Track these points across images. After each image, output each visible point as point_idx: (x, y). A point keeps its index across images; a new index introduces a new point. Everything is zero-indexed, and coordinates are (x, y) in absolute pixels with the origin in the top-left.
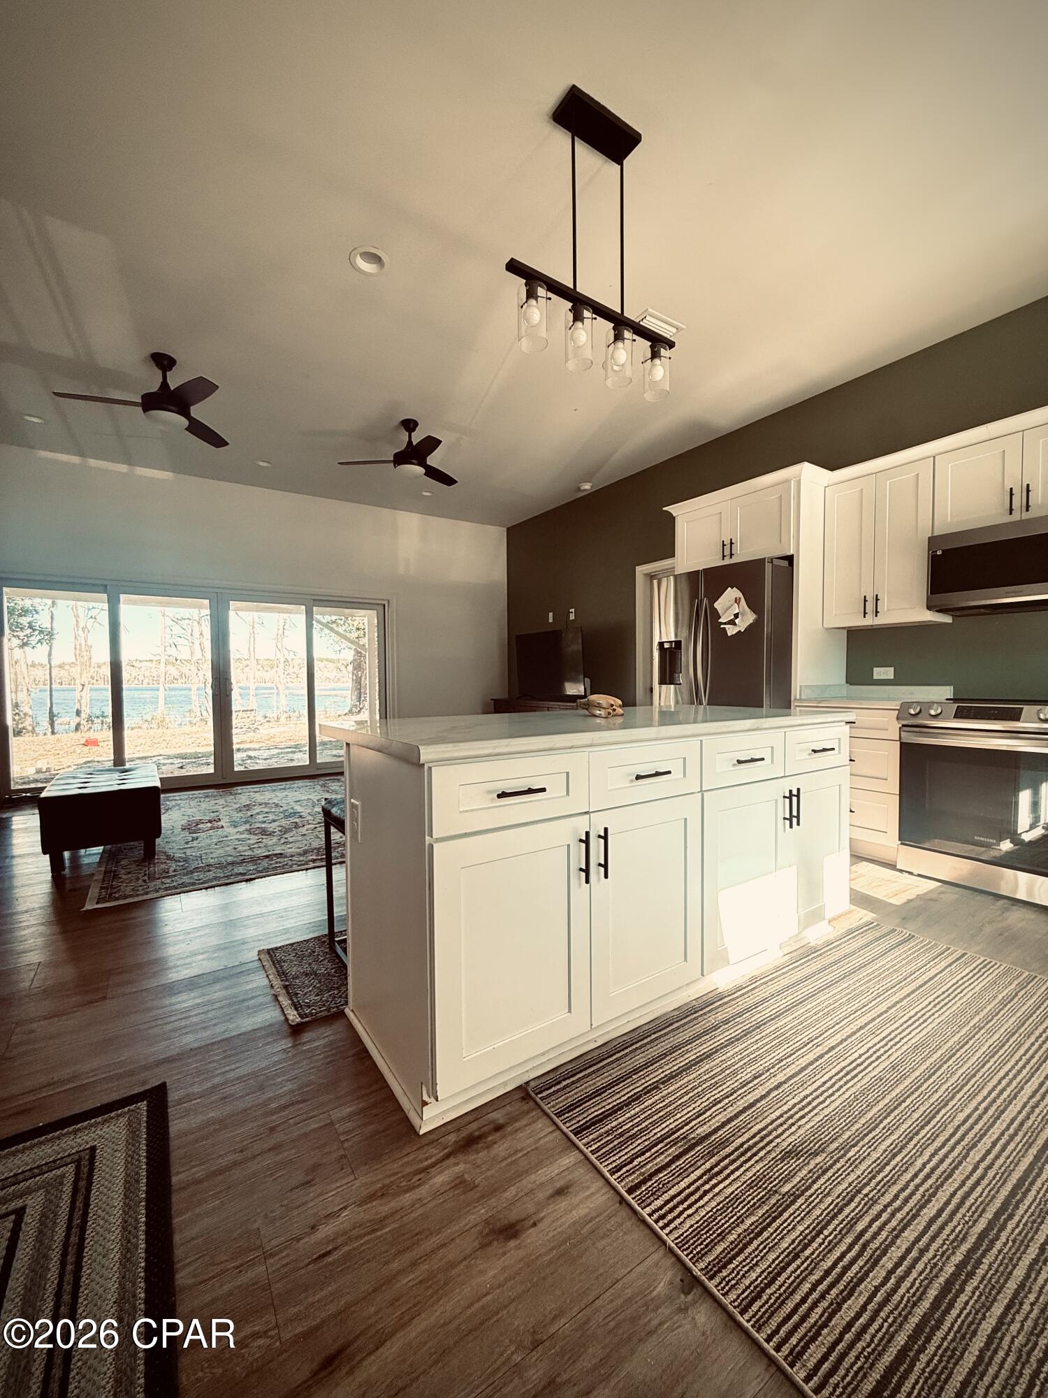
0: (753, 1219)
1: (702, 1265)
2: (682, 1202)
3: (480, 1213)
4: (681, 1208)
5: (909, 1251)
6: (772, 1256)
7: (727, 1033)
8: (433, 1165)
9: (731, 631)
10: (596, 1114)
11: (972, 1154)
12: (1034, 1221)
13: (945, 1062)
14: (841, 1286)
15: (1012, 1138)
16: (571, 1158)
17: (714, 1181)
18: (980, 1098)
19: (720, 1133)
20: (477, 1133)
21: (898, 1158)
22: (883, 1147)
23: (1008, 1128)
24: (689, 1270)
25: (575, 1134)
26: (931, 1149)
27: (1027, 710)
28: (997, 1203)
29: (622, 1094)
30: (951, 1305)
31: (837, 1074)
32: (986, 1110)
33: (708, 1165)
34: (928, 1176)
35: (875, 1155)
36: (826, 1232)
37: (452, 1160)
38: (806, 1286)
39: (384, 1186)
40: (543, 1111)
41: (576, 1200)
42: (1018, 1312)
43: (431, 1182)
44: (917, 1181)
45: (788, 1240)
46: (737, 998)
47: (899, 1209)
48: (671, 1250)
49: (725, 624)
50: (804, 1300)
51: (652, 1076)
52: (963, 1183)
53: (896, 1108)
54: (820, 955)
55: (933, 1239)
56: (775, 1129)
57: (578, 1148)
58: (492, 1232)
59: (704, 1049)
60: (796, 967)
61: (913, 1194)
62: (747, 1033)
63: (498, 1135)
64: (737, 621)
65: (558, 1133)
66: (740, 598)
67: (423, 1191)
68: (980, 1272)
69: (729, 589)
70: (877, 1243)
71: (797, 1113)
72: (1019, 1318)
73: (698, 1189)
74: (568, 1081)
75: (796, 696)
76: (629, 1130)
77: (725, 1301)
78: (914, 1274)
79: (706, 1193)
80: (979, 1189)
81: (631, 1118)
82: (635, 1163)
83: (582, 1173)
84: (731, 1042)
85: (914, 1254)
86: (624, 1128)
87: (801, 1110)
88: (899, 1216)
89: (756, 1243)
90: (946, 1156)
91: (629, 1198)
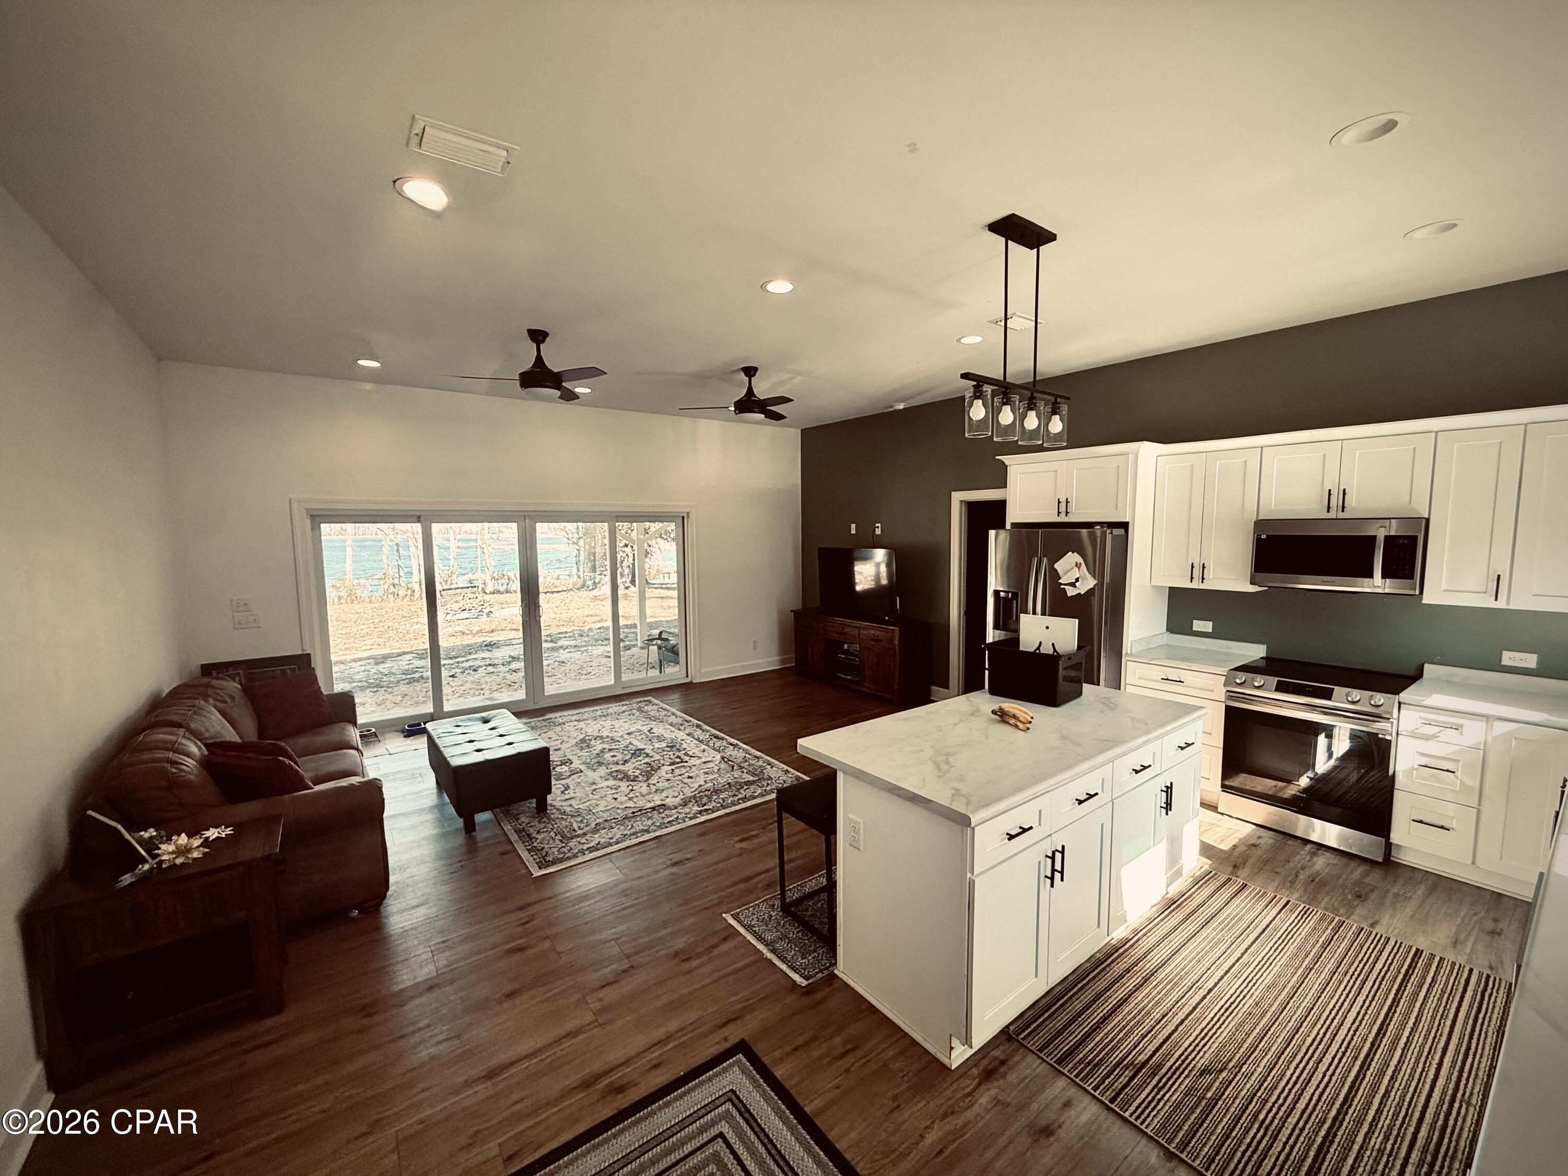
0: (1195, 1115)
1: (1174, 1145)
2: (1147, 1107)
3: (1021, 1122)
4: (1147, 1111)
5: (1293, 1130)
6: (1213, 1138)
7: (1132, 981)
8: (974, 1090)
9: (1071, 592)
10: (1065, 1049)
11: (1320, 1066)
12: (1364, 1109)
13: (1291, 999)
14: (1259, 1152)
15: (1344, 1053)
16: (1062, 1083)
17: (1162, 1093)
18: (1319, 1025)
19: (1154, 1059)
20: (990, 1067)
21: (1274, 1071)
22: (1263, 1064)
23: (1340, 1047)
24: (1168, 1149)
25: (1059, 1064)
27: (1339, 691)
28: (1341, 1098)
29: (1077, 1033)
30: (1324, 1160)
31: (1219, 1011)
32: (1325, 1034)
33: (1154, 1082)
34: (1295, 1083)
35: (1259, 1070)
36: (1241, 1122)
37: (983, 1087)
38: (1239, 1154)
39: (950, 1107)
40: (1027, 1048)
41: (1078, 1109)
42: (1361, 1161)
43: (979, 1103)
44: (1290, 1086)
45: (1220, 1127)
46: (1128, 949)
47: (1282, 1105)
48: (1151, 1138)
49: (1065, 585)
50: (1239, 1162)
51: (1091, 1018)
52: (1318, 1086)
53: (1265, 1035)
54: (1179, 906)
55: (1306, 1122)
57: (1064, 1074)
58: (1035, 1132)
59: (1121, 994)
60: (1164, 918)
61: (1289, 1094)
62: (1146, 980)
63: (1005, 1067)
64: (1077, 584)
65: (1044, 1064)
66: (1080, 564)
67: (976, 1109)
68: (1337, 1140)
69: (1070, 553)
70: (1273, 1127)
71: (1200, 1042)
72: (1362, 1164)
73: (1153, 1098)
74: (1034, 1025)
75: (1127, 651)
76: (1092, 1060)
77: (1195, 1164)
78: (1299, 1144)
79: (1160, 1100)
80: (1328, 1090)
81: (1092, 1050)
82: (1107, 1082)
83: (1073, 1091)
84: (1138, 988)
85: (1297, 1132)
86: (1089, 1058)
87: (1203, 1039)
88: (1283, 1109)
89: (1201, 1131)
90: (1304, 1068)
91: (1113, 1106)
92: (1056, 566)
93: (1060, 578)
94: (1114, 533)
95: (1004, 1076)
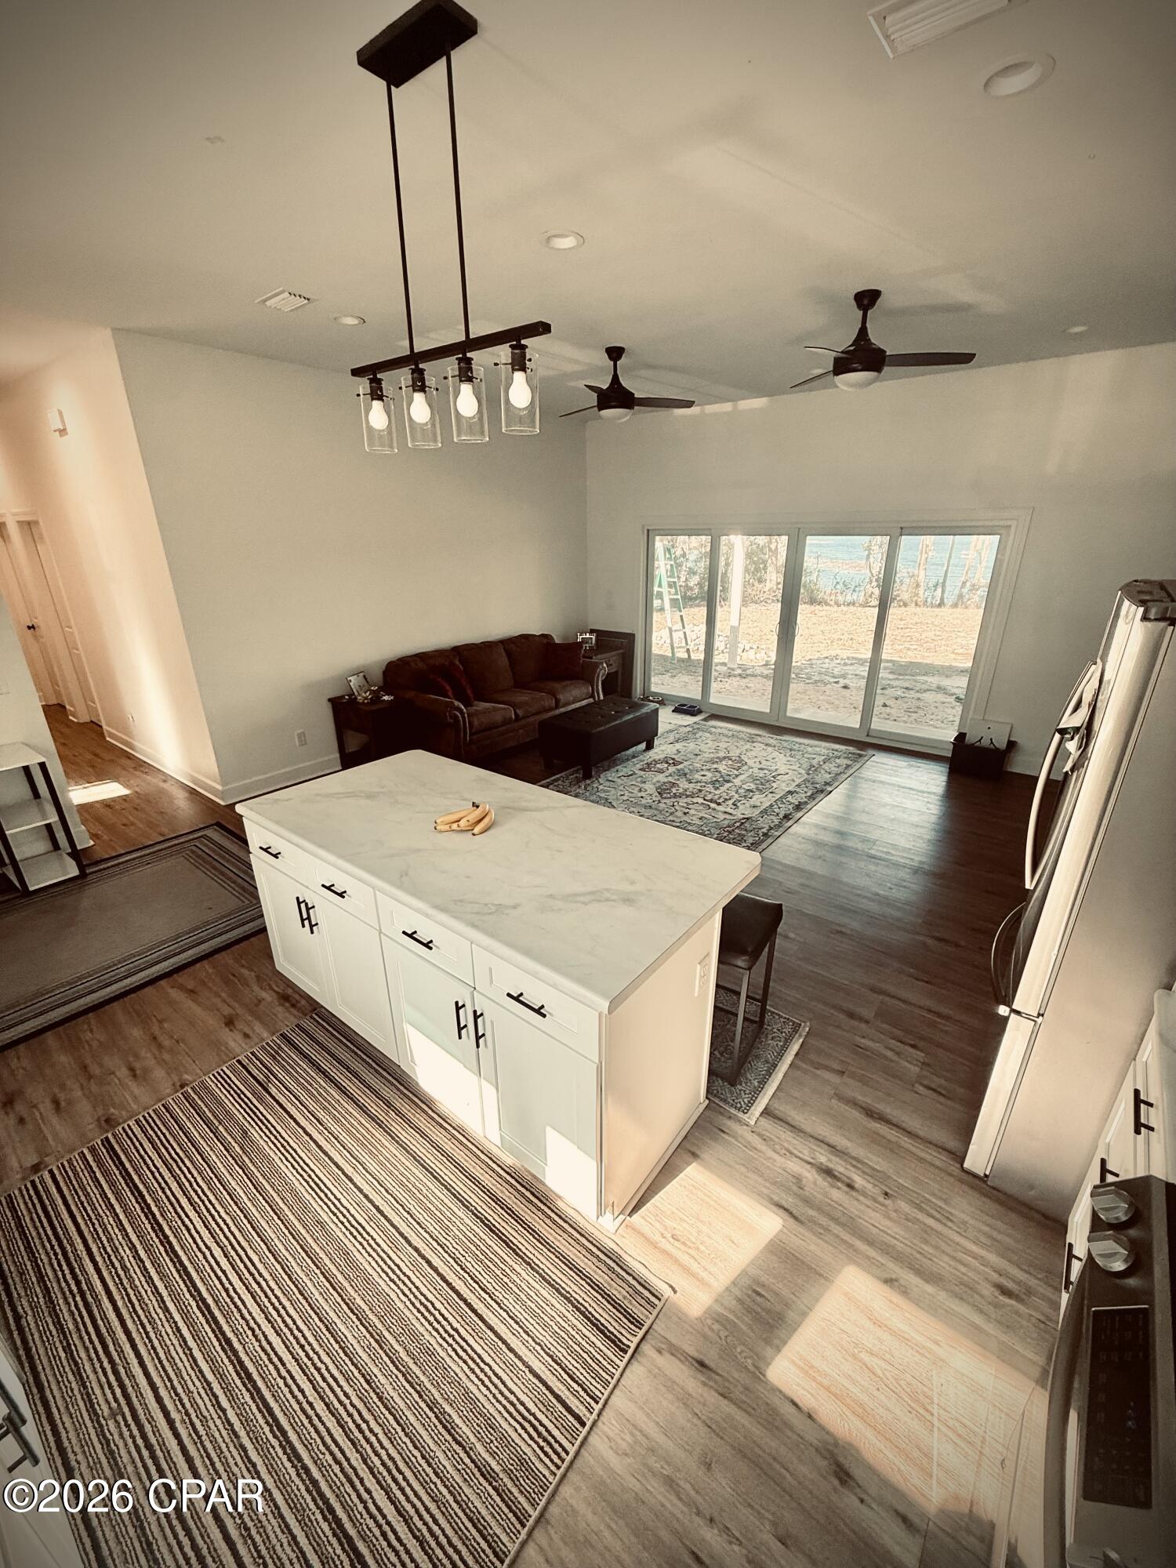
5: (166, 1182)
11: (219, 1249)
12: (159, 1267)
14: (159, 1145)
15: (227, 1290)
18: (272, 1284)
20: (289, 997)
21: (228, 1197)
22: (239, 1189)
26: (229, 1221)
28: (177, 1248)
30: (133, 1194)
31: (317, 1176)
32: (258, 1283)
33: (246, 1092)
34: (208, 1211)
35: (233, 1183)
38: (164, 1131)
40: (304, 1019)
42: (117, 1226)
44: (207, 1203)
47: (191, 1185)
50: (159, 1129)
52: (198, 1232)
55: (167, 1197)
57: (273, 1037)
61: (199, 1197)
68: (142, 1215)
70: (175, 1166)
71: (279, 1142)
72: (114, 1225)
78: (153, 1180)
80: (190, 1240)
84: (363, 1109)
85: (163, 1185)
88: (187, 1184)
90: (221, 1230)
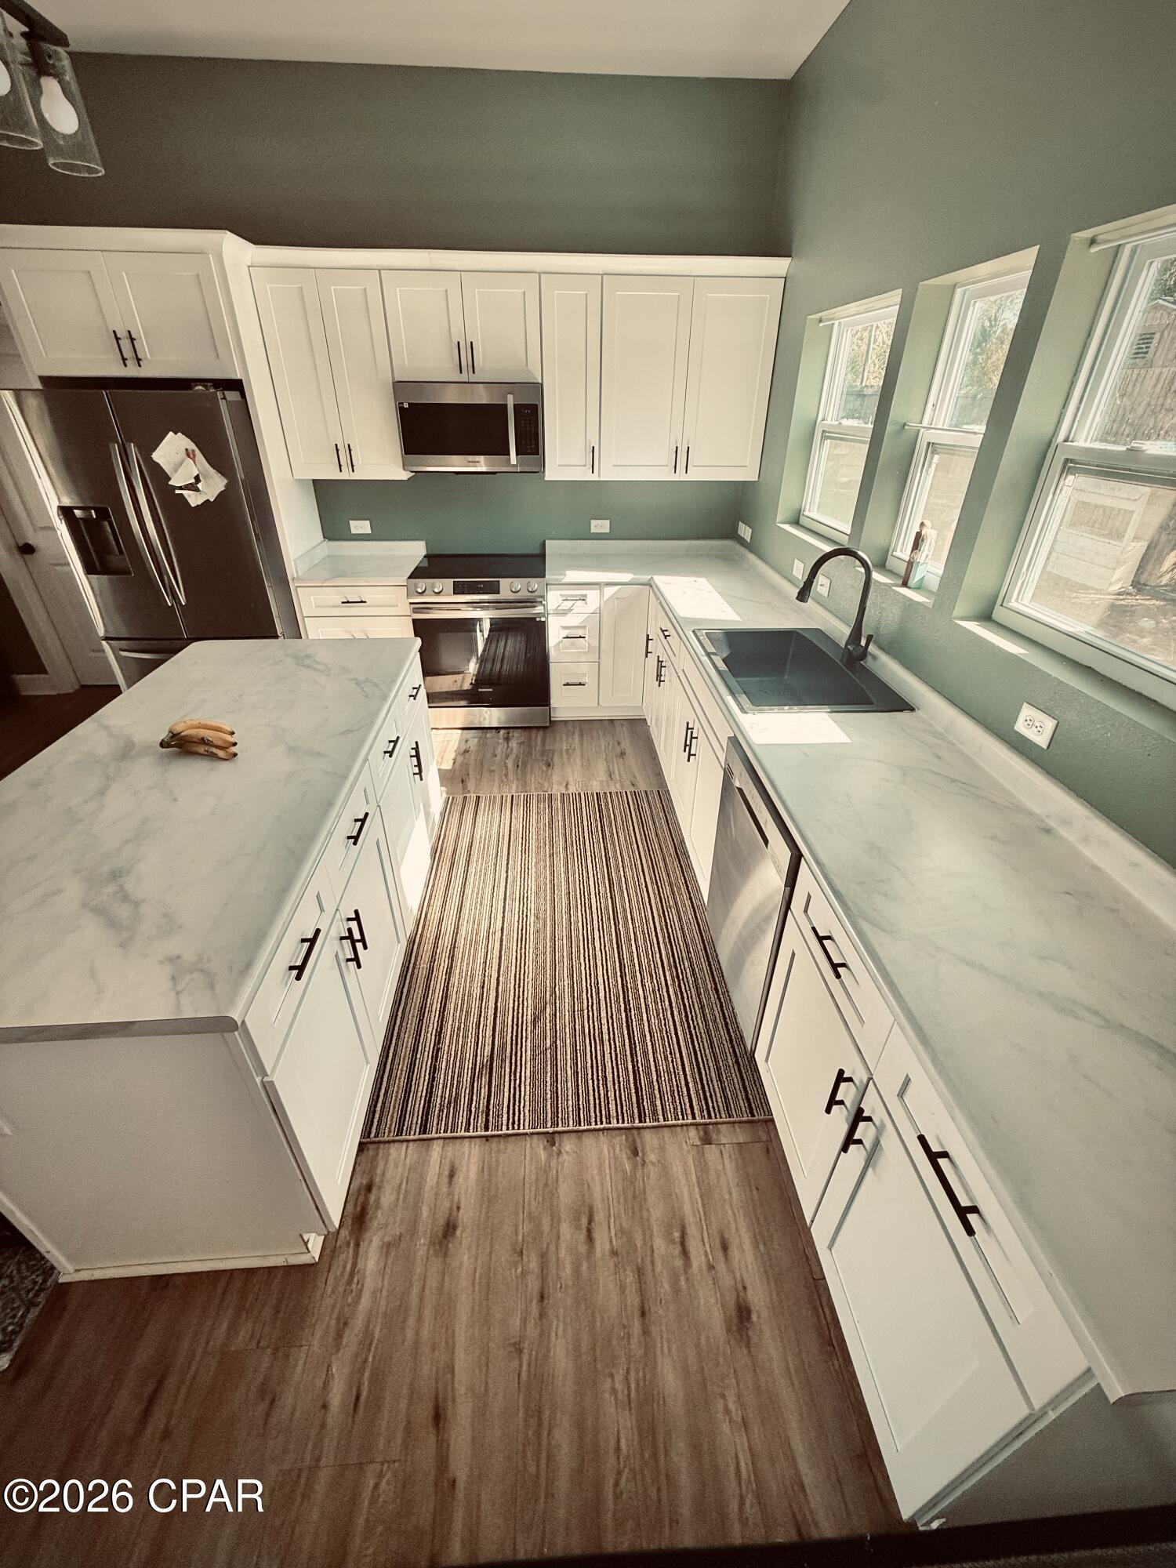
0: (549, 1074)
1: (549, 1124)
2: (514, 1104)
3: (422, 1243)
4: (517, 1108)
5: (608, 1022)
6: (569, 1084)
7: (441, 968)
8: (354, 1264)
9: (194, 499)
10: (422, 1106)
11: (595, 944)
13: (554, 893)
15: (602, 920)
16: (436, 1148)
17: (518, 1075)
19: (496, 1043)
20: (359, 1209)
21: (574, 975)
22: (565, 975)
23: (598, 914)
24: (548, 1133)
25: (424, 1133)
27: (504, 583)
28: (617, 963)
29: (423, 1075)
32: (585, 911)
33: (508, 1070)
34: (590, 974)
35: (566, 983)
36: (578, 1048)
37: (363, 1245)
39: (338, 1318)
40: (385, 1142)
41: (465, 1169)
43: (367, 1273)
44: (588, 981)
45: (569, 1069)
46: (422, 932)
47: (592, 1004)
48: (532, 1134)
49: (181, 488)
50: (594, 1090)
51: (428, 1044)
52: (602, 965)
53: (555, 945)
54: (441, 852)
55: (611, 1006)
56: (518, 1013)
57: (433, 1139)
58: (441, 1243)
59: (439, 994)
60: (436, 874)
61: (591, 990)
62: (452, 957)
63: (374, 1191)
64: (200, 486)
65: (411, 1144)
66: (193, 451)
67: (370, 1284)
69: (171, 433)
73: (515, 1088)
74: (379, 1105)
75: (293, 574)
76: (450, 1095)
77: (571, 1128)
79: (520, 1086)
80: (608, 962)
81: (445, 1085)
82: (473, 1110)
83: (452, 1149)
84: (449, 973)
85: (610, 1021)
86: (447, 1096)
87: (519, 987)
89: (559, 1086)
90: (589, 955)
91: (489, 1133)
92: (157, 456)
93: (170, 479)
94: (228, 398)
95: (378, 1206)
